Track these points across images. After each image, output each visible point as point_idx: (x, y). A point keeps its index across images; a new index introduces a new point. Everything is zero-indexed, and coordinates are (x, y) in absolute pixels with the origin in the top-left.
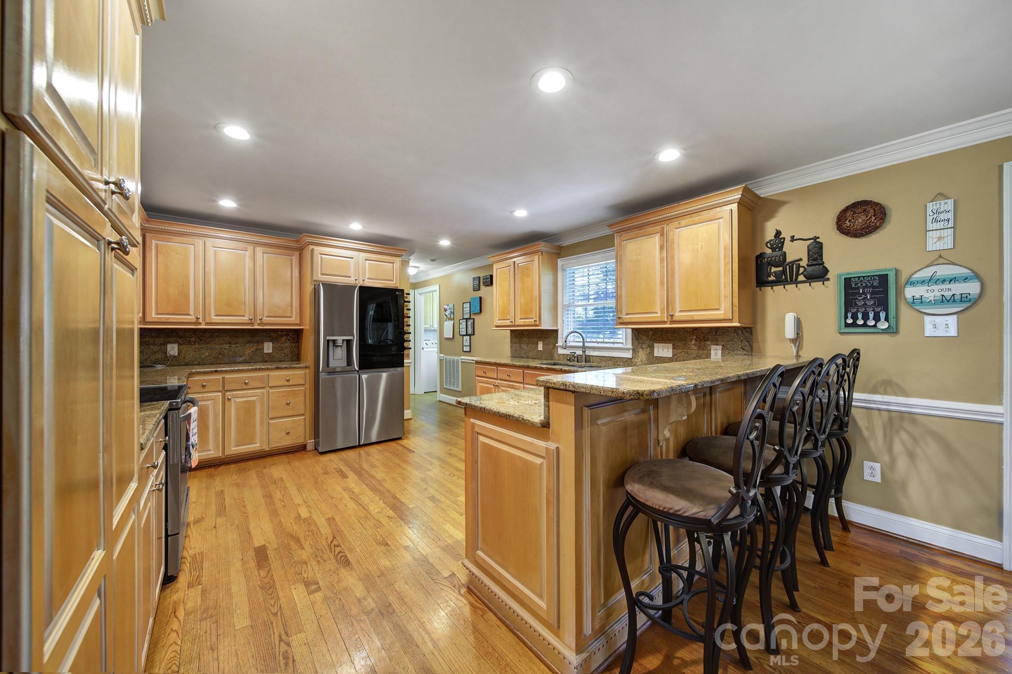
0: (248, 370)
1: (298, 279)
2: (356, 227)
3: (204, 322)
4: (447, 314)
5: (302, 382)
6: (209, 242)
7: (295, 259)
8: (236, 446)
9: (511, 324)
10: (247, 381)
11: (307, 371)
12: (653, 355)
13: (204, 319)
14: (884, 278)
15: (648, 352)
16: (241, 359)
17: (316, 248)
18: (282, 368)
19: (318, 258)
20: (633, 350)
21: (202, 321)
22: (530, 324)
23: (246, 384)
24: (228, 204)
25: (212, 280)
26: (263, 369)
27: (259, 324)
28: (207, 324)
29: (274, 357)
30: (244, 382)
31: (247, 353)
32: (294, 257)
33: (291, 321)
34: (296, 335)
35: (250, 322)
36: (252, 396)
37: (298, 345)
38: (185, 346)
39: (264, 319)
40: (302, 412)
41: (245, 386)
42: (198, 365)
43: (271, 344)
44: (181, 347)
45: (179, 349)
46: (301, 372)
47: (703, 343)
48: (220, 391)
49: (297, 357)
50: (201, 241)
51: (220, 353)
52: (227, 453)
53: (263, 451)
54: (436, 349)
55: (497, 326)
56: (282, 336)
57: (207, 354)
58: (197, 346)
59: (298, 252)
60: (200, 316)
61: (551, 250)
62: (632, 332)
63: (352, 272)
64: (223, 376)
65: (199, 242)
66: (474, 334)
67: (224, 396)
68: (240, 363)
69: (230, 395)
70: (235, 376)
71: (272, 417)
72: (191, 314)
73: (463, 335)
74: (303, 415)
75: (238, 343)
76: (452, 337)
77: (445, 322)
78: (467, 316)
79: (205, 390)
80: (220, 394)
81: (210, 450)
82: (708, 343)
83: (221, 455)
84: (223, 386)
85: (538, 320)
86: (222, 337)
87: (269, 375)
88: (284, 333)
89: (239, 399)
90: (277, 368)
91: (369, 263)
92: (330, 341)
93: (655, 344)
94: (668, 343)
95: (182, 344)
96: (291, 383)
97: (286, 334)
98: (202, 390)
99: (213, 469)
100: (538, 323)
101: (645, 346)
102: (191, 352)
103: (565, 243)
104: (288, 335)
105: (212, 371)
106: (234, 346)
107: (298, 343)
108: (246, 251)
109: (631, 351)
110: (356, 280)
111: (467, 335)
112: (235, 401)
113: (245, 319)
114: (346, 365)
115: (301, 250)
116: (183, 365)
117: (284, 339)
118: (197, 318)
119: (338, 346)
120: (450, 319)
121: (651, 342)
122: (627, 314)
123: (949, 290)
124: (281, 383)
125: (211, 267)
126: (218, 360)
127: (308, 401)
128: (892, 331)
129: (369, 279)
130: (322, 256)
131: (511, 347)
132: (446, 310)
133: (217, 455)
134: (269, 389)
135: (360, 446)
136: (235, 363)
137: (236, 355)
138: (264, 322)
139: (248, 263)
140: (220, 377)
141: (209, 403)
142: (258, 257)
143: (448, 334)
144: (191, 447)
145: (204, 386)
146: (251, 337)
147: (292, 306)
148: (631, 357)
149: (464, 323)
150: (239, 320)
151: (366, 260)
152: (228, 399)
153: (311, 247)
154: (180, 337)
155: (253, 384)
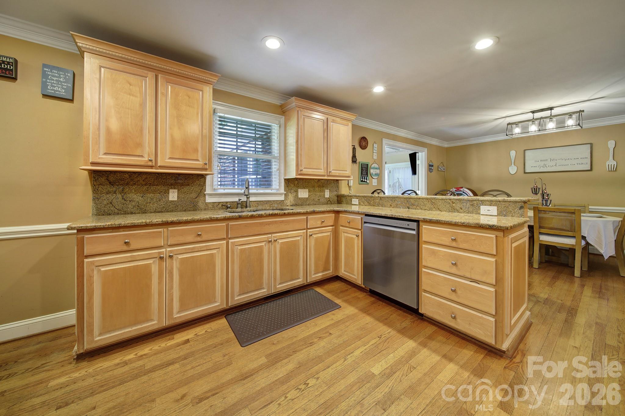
12: (298, 197)
14: (367, 165)
15: (294, 195)
20: (285, 194)
47: (322, 188)
62: (284, 181)
93: (299, 190)
94: (306, 189)
101: (292, 191)
109: (284, 196)
121: (296, 188)
122: (305, 168)
123: (376, 171)
128: (368, 183)
148: (284, 200)
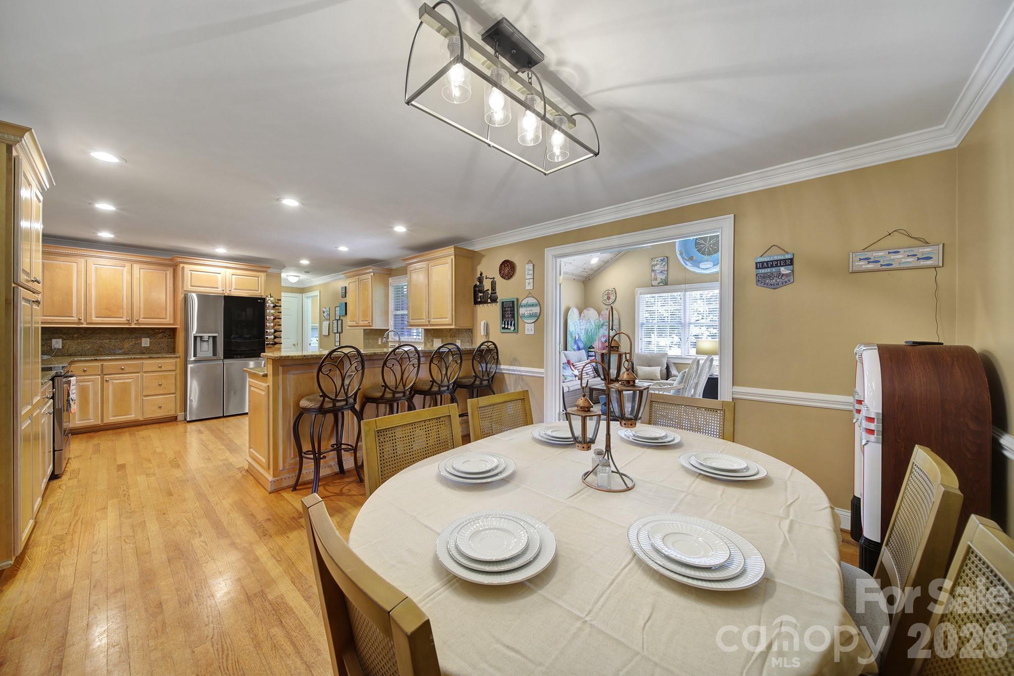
0: (124, 359)
1: (172, 289)
2: (221, 250)
3: (85, 322)
4: (325, 315)
5: (173, 368)
6: (90, 260)
7: (169, 273)
8: (114, 416)
9: (356, 324)
10: (123, 367)
11: (178, 360)
13: (86, 320)
14: (513, 302)
16: (120, 351)
17: (186, 266)
18: (154, 358)
19: (187, 273)
20: (425, 343)
21: (84, 321)
22: (365, 325)
23: (122, 369)
24: (106, 235)
25: (93, 290)
26: (137, 358)
27: (135, 324)
28: (88, 324)
29: (152, 350)
30: (120, 368)
31: (126, 347)
32: (168, 272)
33: (166, 320)
34: (171, 333)
35: (127, 322)
36: (128, 379)
37: (174, 341)
38: (69, 341)
39: (141, 320)
40: (173, 392)
41: (122, 371)
42: (80, 355)
43: (148, 340)
44: (65, 341)
45: (62, 344)
46: (173, 361)
48: (99, 375)
49: (173, 350)
50: (83, 260)
51: (101, 347)
52: (106, 421)
53: (138, 421)
54: (317, 345)
55: (349, 326)
56: (159, 333)
57: (89, 347)
58: (79, 341)
59: (172, 268)
60: (82, 318)
61: (384, 272)
62: (424, 331)
63: (220, 284)
64: (102, 363)
65: (82, 261)
66: (342, 332)
67: (102, 379)
68: (120, 354)
69: (107, 378)
70: (111, 364)
71: (146, 395)
72: (73, 315)
73: (335, 333)
74: (174, 393)
75: (117, 339)
76: (327, 334)
77: (324, 322)
78: (338, 318)
79: (86, 374)
80: (100, 377)
81: (90, 419)
82: (455, 338)
83: (100, 423)
84: (102, 371)
85: (371, 321)
86: (103, 334)
87: (143, 363)
88: (161, 331)
89: (116, 381)
90: (150, 358)
91: (235, 278)
92: (198, 338)
93: (434, 339)
95: (66, 340)
96: (162, 369)
97: (163, 332)
98: (83, 374)
99: (93, 433)
100: (371, 325)
102: (73, 345)
103: (394, 267)
104: (165, 333)
105: (92, 360)
106: (114, 341)
107: (174, 338)
108: (124, 267)
109: (424, 344)
110: (223, 290)
111: (337, 333)
112: (113, 382)
113: (124, 320)
114: (212, 355)
115: (175, 267)
116: (66, 356)
117: (160, 335)
118: (80, 319)
119: (204, 341)
120: (327, 320)
122: (412, 319)
123: (532, 310)
124: (154, 369)
125: (92, 279)
126: (98, 353)
127: (178, 382)
128: (516, 331)
129: (235, 289)
130: (192, 272)
131: (364, 342)
132: (324, 312)
133: (96, 423)
134: (142, 373)
135: (224, 417)
136: (115, 354)
137: (116, 348)
138: (141, 322)
139: (126, 277)
140: (99, 364)
141: (89, 383)
142: (135, 273)
143: (325, 332)
144: (71, 400)
145: (85, 371)
146: (130, 334)
147: (166, 310)
149: (335, 322)
150: (119, 320)
151: (232, 275)
152: (106, 381)
153: (182, 265)
154: (64, 334)
155: (127, 370)
